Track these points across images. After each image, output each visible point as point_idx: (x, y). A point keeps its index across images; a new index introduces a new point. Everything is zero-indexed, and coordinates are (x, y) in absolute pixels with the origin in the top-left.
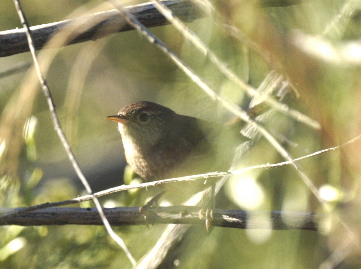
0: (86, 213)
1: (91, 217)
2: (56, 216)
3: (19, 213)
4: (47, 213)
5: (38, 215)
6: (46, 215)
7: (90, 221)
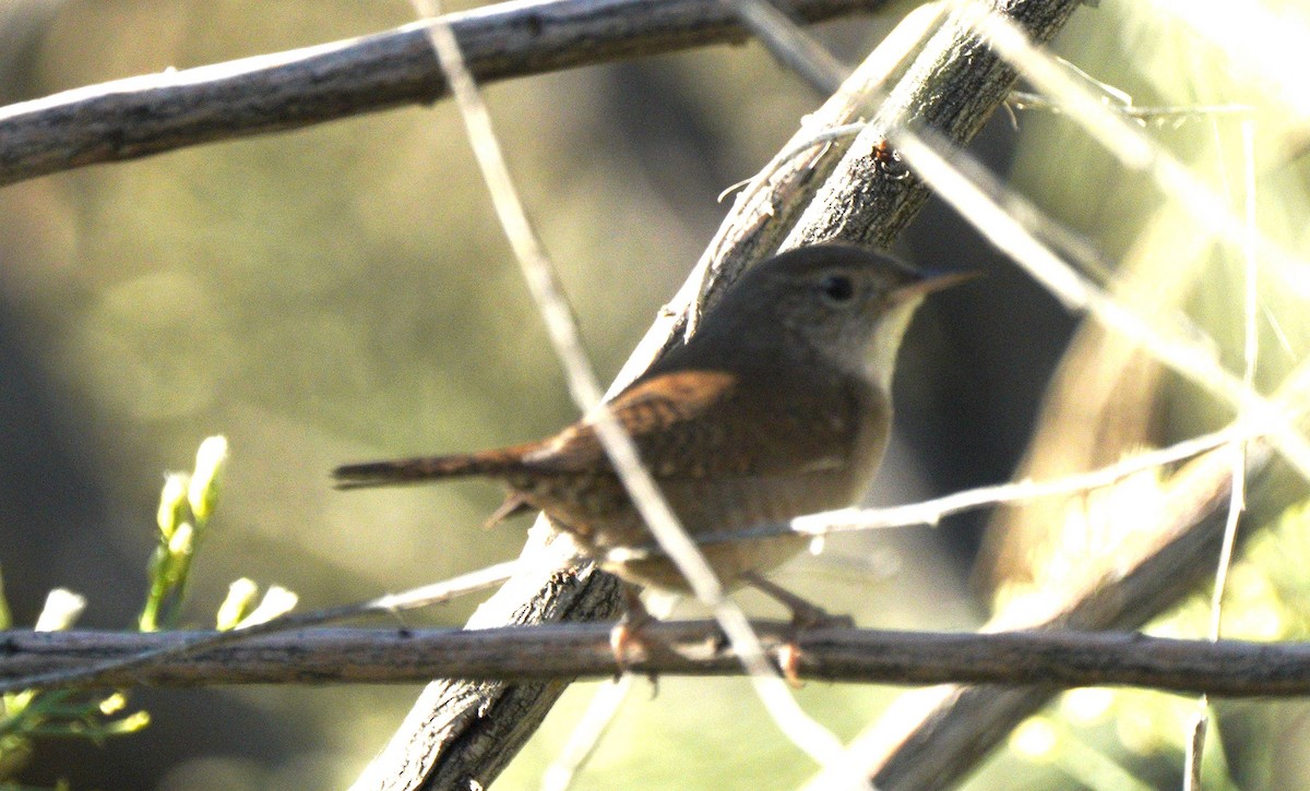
0: (397, 647)
1: (416, 658)
2: (302, 658)
3: (190, 649)
4: (271, 648)
5: (241, 655)
6: (268, 655)
7: (411, 670)
